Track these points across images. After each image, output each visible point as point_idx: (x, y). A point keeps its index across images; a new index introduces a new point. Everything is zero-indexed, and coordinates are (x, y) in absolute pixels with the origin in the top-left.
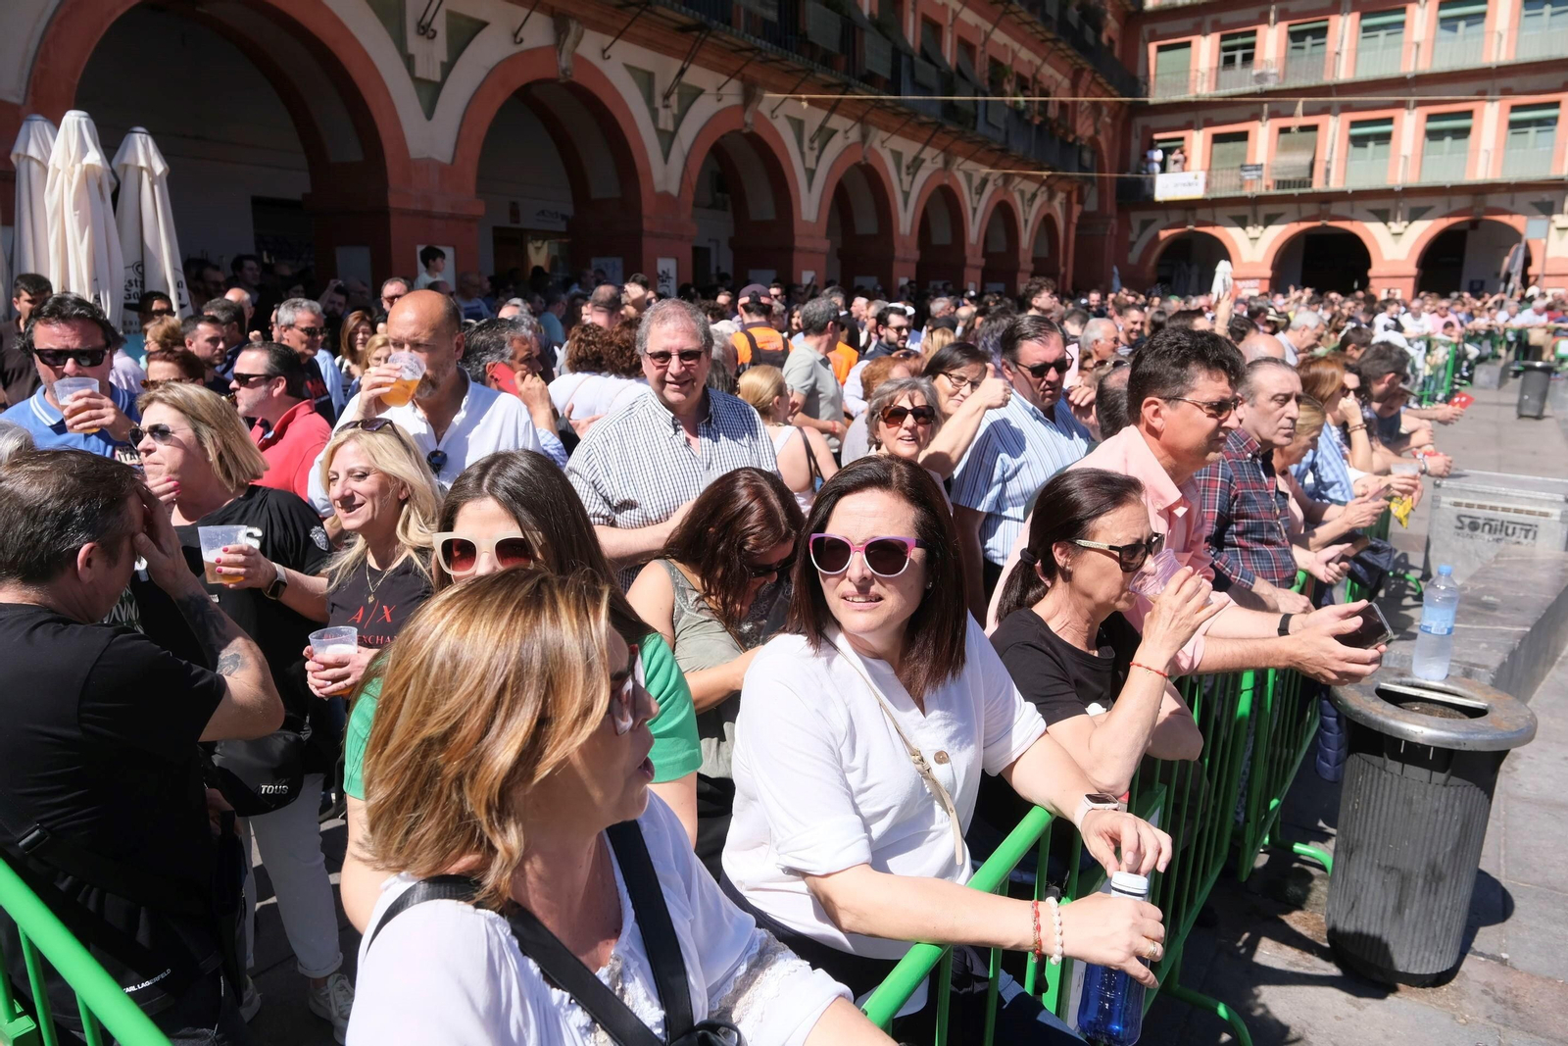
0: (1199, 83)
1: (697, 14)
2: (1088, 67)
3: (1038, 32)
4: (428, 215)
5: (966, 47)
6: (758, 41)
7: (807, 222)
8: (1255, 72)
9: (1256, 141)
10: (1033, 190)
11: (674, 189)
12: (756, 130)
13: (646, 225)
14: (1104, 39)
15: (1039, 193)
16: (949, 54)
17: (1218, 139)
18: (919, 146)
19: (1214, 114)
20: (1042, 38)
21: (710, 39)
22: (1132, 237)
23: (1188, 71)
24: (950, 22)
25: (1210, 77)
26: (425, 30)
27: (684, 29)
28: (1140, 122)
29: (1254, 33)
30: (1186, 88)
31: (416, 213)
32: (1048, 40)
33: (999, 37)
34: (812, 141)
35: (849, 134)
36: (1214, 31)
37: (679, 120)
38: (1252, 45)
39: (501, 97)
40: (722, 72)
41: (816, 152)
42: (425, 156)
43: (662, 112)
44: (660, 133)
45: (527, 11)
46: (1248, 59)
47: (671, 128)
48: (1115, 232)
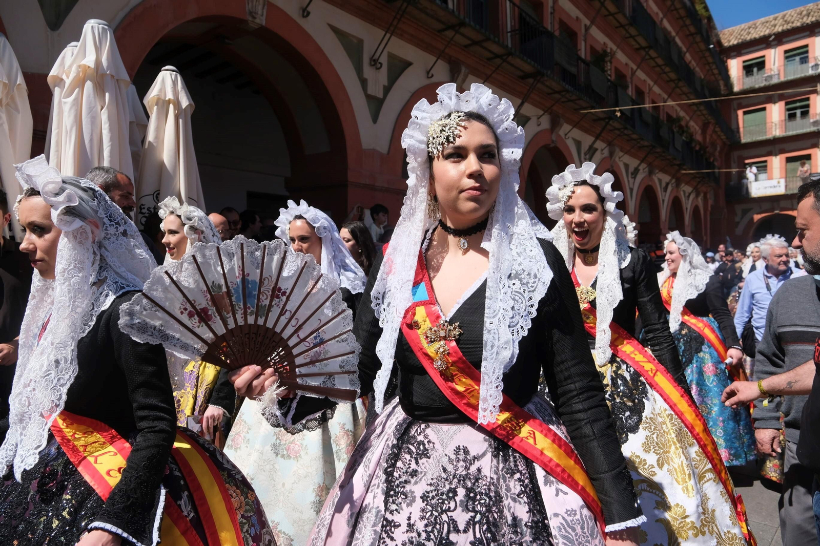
0: (774, 130)
1: (536, 64)
2: (713, 121)
6: (567, 86)
8: (812, 121)
9: (817, 159)
10: (690, 191)
12: (557, 145)
17: (789, 160)
18: (638, 162)
19: (786, 146)
21: (539, 85)
22: (737, 219)
23: (765, 124)
24: (648, 91)
25: (781, 125)
26: (375, 63)
27: (525, 76)
28: (736, 154)
29: (808, 99)
30: (764, 133)
31: (365, 186)
35: (604, 151)
36: (781, 100)
38: (808, 106)
40: (540, 108)
42: (372, 147)
45: (435, 59)
46: (805, 114)
48: (727, 216)
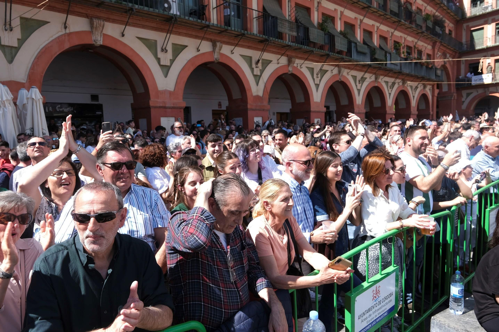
0: (488, 42)
1: (264, 36)
2: (439, 41)
3: (414, 31)
4: (165, 108)
5: (383, 38)
6: (290, 43)
7: (316, 103)
11: (261, 94)
12: (293, 73)
13: (249, 106)
14: (447, 32)
15: (419, 86)
16: (376, 41)
17: (497, 61)
18: (363, 73)
19: (493, 52)
20: (417, 32)
22: (463, 99)
23: (483, 38)
24: (376, 30)
25: (492, 39)
26: (164, 50)
30: (482, 44)
31: (160, 107)
32: (419, 33)
33: (397, 33)
34: (317, 74)
35: (333, 71)
36: (493, 22)
37: (262, 71)
39: (192, 69)
40: (278, 54)
41: (319, 78)
42: (164, 89)
43: (255, 69)
44: (255, 76)
45: (201, 41)
47: (259, 74)
48: (456, 98)
